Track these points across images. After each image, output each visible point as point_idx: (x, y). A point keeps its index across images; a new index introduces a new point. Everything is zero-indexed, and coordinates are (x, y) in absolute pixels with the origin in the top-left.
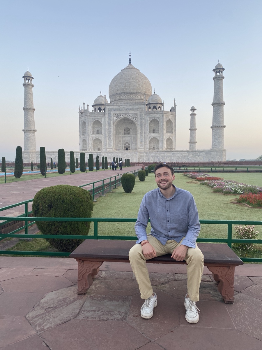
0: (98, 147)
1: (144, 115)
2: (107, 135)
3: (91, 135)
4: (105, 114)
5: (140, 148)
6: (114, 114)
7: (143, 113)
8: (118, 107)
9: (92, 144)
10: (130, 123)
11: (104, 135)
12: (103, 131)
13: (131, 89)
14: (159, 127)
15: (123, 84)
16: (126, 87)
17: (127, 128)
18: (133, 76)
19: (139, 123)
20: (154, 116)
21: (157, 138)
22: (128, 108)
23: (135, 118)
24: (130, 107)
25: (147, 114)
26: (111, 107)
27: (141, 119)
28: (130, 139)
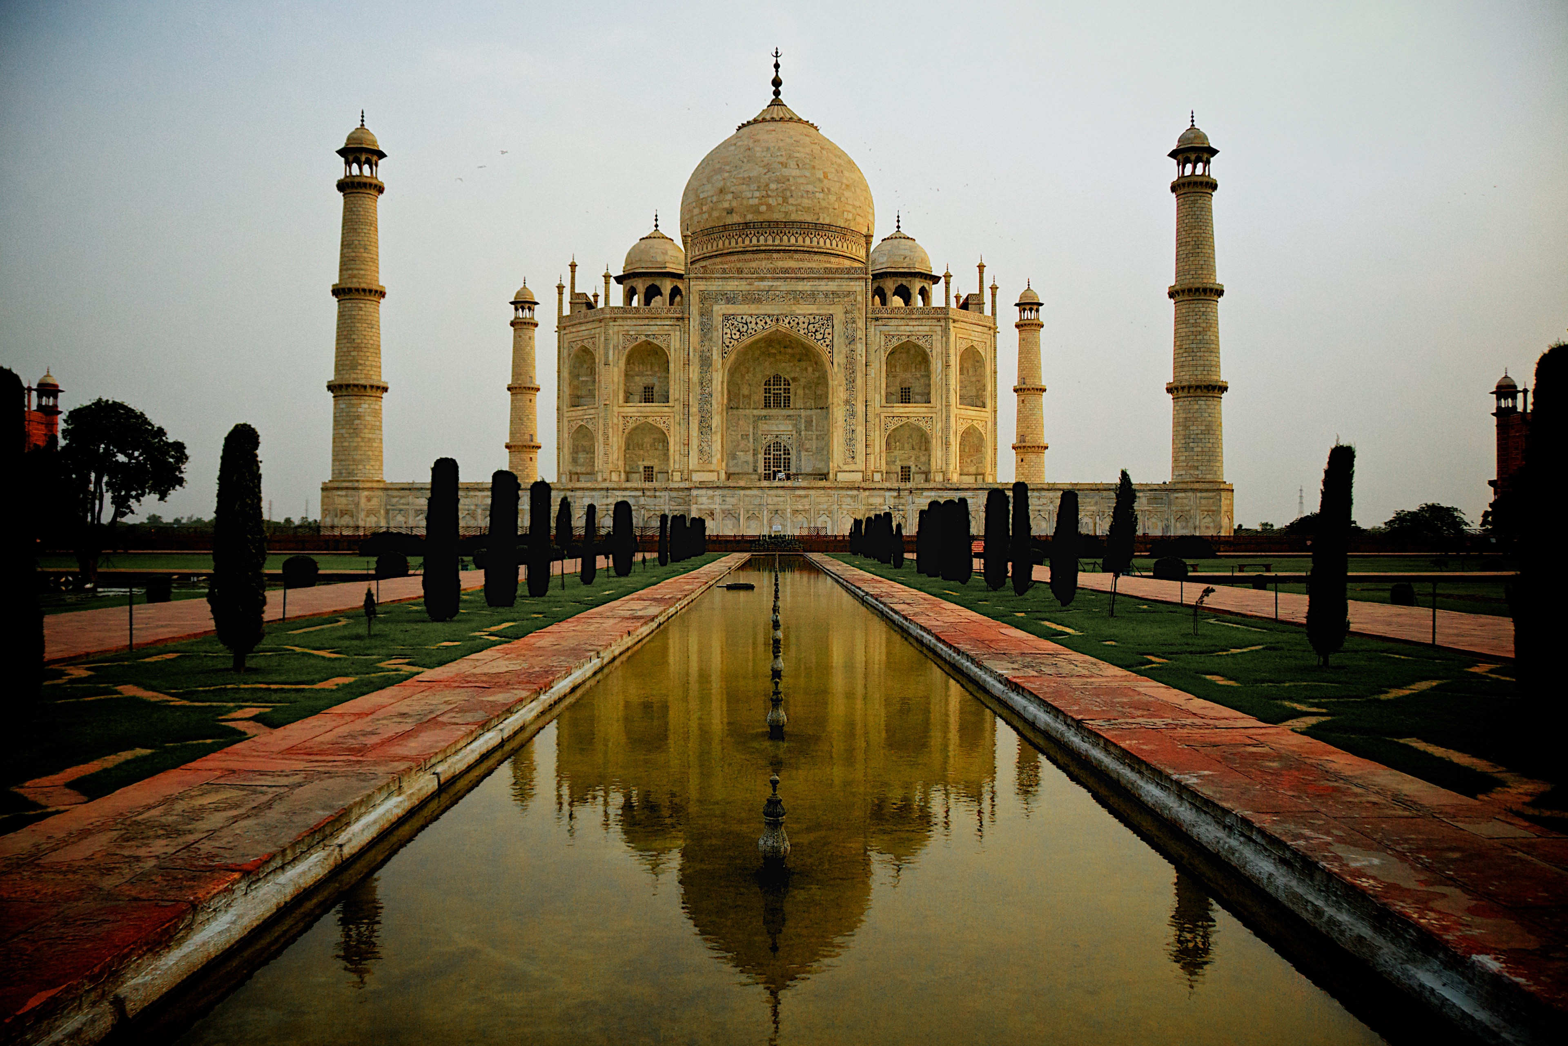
0: (647, 463)
1: (861, 324)
2: (694, 409)
3: (615, 408)
4: (686, 315)
5: (846, 468)
6: (726, 317)
7: (856, 314)
8: (748, 287)
9: (619, 448)
10: (793, 356)
11: (678, 407)
12: (675, 392)
13: (791, 208)
14: (928, 376)
15: (754, 186)
16: (770, 201)
17: (777, 378)
18: (797, 155)
19: (839, 359)
20: (908, 328)
21: (922, 424)
22: (788, 292)
23: (819, 336)
24: (801, 286)
25: (877, 319)
26: (714, 286)
27: (852, 341)
28: (790, 428)
